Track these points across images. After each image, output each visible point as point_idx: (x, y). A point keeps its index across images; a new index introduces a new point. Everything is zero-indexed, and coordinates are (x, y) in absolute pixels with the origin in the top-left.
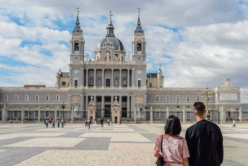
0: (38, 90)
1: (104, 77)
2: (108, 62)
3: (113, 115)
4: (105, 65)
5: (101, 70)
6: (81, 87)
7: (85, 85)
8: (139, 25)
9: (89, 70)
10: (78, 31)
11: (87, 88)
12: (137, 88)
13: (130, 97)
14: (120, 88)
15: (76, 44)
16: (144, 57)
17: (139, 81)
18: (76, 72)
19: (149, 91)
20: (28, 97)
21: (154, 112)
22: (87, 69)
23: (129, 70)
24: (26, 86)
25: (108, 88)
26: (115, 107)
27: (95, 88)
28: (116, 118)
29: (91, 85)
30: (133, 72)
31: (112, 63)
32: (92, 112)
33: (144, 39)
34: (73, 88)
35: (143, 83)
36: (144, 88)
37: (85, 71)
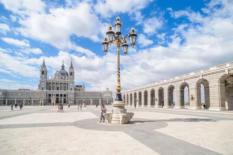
0: (25, 91)
1: (56, 86)
2: (57, 80)
3: (52, 102)
4: (56, 81)
5: (54, 83)
6: (45, 90)
7: (47, 89)
8: (72, 65)
9: (49, 83)
10: (44, 66)
11: (48, 90)
12: (70, 91)
13: (67, 95)
14: (63, 91)
15: (43, 72)
16: (74, 78)
17: (71, 88)
18: (43, 83)
19: (75, 92)
20: (20, 94)
21: (78, 101)
22: (48, 83)
23: (67, 83)
24: (19, 90)
25: (57, 91)
26: (53, 99)
27: (51, 90)
28: (53, 103)
29: (50, 89)
30: (68, 84)
31: (59, 80)
32: (42, 101)
33: (73, 71)
34: (42, 90)
35: (73, 89)
36: (73, 91)
37: (47, 83)
